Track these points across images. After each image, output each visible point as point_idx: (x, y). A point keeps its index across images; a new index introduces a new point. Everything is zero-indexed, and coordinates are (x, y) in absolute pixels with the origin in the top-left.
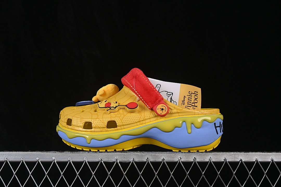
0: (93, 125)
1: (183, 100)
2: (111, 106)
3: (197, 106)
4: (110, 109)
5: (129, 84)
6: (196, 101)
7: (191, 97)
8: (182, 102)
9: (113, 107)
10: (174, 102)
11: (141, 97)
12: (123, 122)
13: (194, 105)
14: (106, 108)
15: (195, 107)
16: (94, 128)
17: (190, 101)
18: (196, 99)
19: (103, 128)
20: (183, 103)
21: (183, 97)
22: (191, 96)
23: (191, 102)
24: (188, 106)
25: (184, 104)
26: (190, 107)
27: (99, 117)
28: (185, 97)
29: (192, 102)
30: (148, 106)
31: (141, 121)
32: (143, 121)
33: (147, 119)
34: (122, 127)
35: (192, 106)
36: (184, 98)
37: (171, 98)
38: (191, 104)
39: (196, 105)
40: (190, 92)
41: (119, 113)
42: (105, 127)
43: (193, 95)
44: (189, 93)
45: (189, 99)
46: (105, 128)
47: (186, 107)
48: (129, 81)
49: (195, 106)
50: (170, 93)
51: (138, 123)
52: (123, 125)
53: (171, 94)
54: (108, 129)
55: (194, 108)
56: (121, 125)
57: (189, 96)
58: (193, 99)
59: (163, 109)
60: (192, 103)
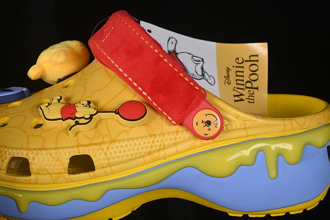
0: (33, 167)
1: (226, 74)
2: (77, 115)
3: (257, 88)
4: (77, 123)
5: (113, 62)
6: (254, 77)
7: (241, 69)
8: (225, 79)
9: (83, 117)
10: (210, 77)
11: (149, 97)
12: (108, 156)
13: (251, 86)
14: (64, 120)
15: (254, 90)
16: (36, 174)
17: (241, 78)
18: (254, 73)
19: (59, 173)
20: (227, 81)
21: (226, 69)
22: (243, 67)
23: (243, 80)
24: (238, 88)
25: (229, 82)
26: (243, 89)
27: (46, 146)
28: (228, 69)
29: (246, 79)
30: (170, 119)
31: (155, 151)
32: (159, 150)
33: (170, 146)
34: (108, 169)
35: (246, 88)
36: (228, 72)
37: (202, 69)
38: (243, 85)
39: (255, 84)
40: (238, 59)
41: (97, 135)
42: (64, 171)
43: (246, 65)
44: (237, 61)
45: (238, 74)
46: (63, 173)
47: (236, 89)
48: (111, 56)
49: (252, 88)
50: (198, 59)
51: (147, 158)
52: (110, 165)
53: (199, 61)
54: (72, 176)
55: (252, 93)
56: (104, 166)
57: (237, 67)
58: (247, 73)
59: (208, 123)
60: (245, 81)
